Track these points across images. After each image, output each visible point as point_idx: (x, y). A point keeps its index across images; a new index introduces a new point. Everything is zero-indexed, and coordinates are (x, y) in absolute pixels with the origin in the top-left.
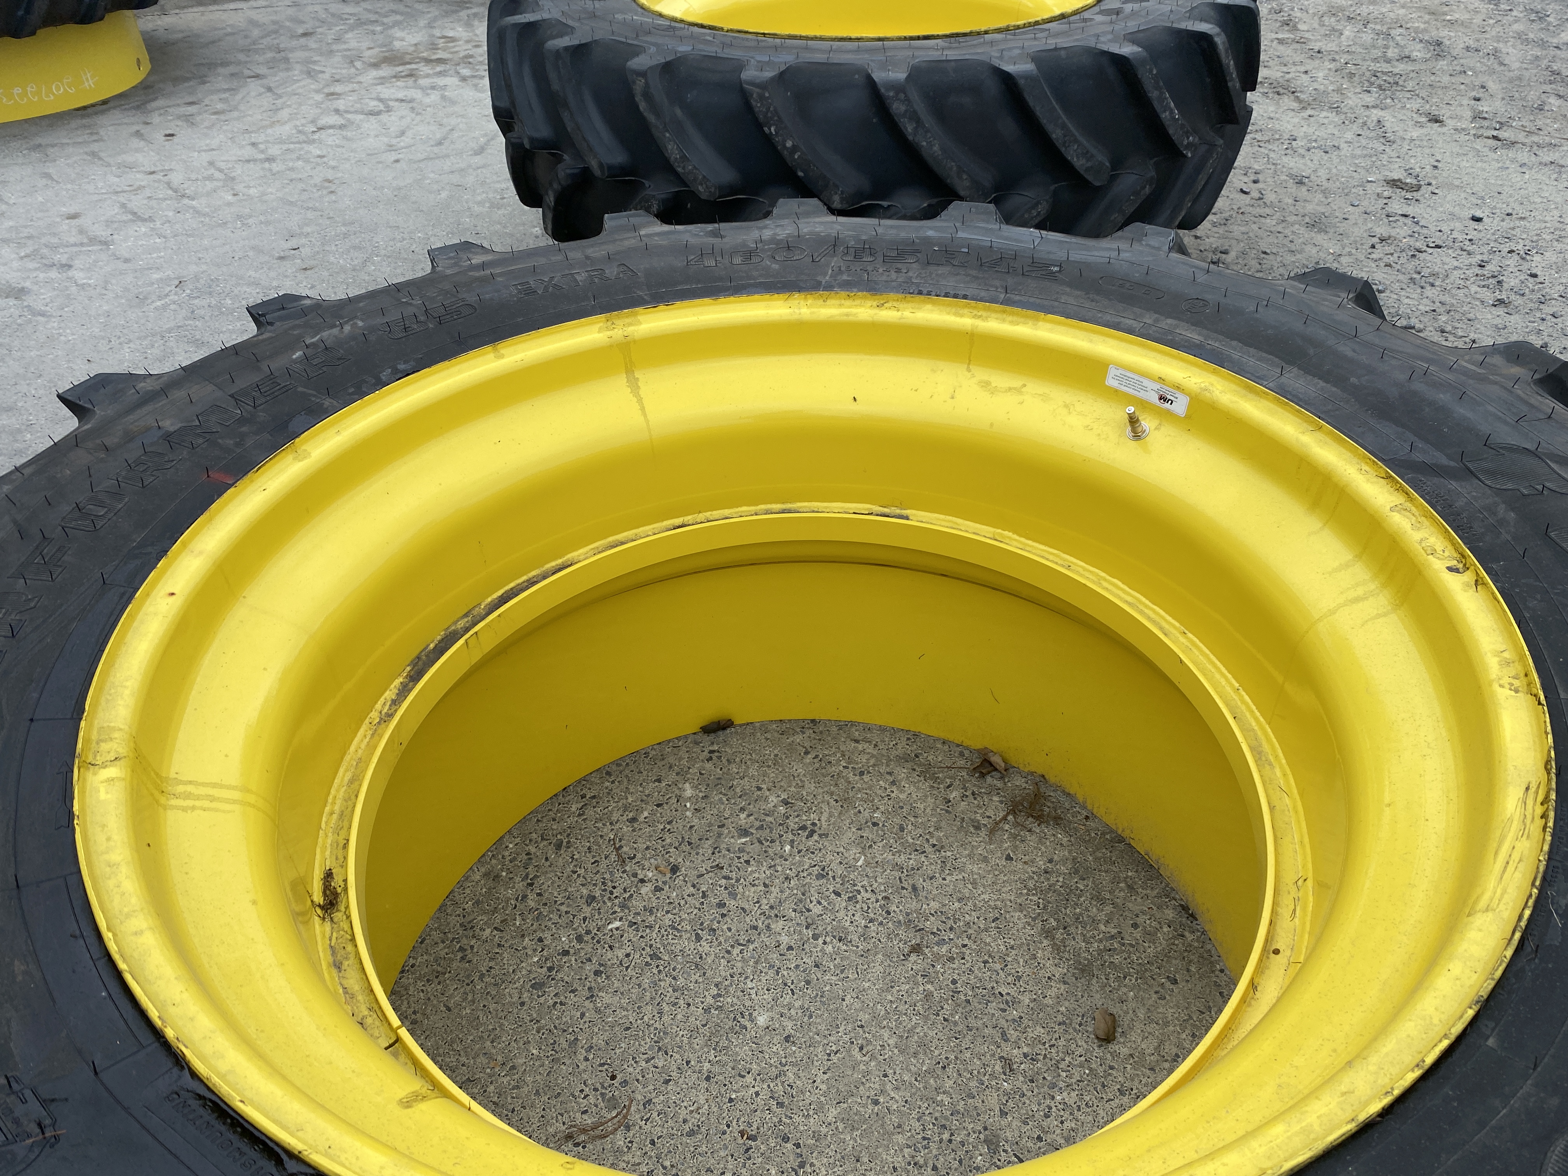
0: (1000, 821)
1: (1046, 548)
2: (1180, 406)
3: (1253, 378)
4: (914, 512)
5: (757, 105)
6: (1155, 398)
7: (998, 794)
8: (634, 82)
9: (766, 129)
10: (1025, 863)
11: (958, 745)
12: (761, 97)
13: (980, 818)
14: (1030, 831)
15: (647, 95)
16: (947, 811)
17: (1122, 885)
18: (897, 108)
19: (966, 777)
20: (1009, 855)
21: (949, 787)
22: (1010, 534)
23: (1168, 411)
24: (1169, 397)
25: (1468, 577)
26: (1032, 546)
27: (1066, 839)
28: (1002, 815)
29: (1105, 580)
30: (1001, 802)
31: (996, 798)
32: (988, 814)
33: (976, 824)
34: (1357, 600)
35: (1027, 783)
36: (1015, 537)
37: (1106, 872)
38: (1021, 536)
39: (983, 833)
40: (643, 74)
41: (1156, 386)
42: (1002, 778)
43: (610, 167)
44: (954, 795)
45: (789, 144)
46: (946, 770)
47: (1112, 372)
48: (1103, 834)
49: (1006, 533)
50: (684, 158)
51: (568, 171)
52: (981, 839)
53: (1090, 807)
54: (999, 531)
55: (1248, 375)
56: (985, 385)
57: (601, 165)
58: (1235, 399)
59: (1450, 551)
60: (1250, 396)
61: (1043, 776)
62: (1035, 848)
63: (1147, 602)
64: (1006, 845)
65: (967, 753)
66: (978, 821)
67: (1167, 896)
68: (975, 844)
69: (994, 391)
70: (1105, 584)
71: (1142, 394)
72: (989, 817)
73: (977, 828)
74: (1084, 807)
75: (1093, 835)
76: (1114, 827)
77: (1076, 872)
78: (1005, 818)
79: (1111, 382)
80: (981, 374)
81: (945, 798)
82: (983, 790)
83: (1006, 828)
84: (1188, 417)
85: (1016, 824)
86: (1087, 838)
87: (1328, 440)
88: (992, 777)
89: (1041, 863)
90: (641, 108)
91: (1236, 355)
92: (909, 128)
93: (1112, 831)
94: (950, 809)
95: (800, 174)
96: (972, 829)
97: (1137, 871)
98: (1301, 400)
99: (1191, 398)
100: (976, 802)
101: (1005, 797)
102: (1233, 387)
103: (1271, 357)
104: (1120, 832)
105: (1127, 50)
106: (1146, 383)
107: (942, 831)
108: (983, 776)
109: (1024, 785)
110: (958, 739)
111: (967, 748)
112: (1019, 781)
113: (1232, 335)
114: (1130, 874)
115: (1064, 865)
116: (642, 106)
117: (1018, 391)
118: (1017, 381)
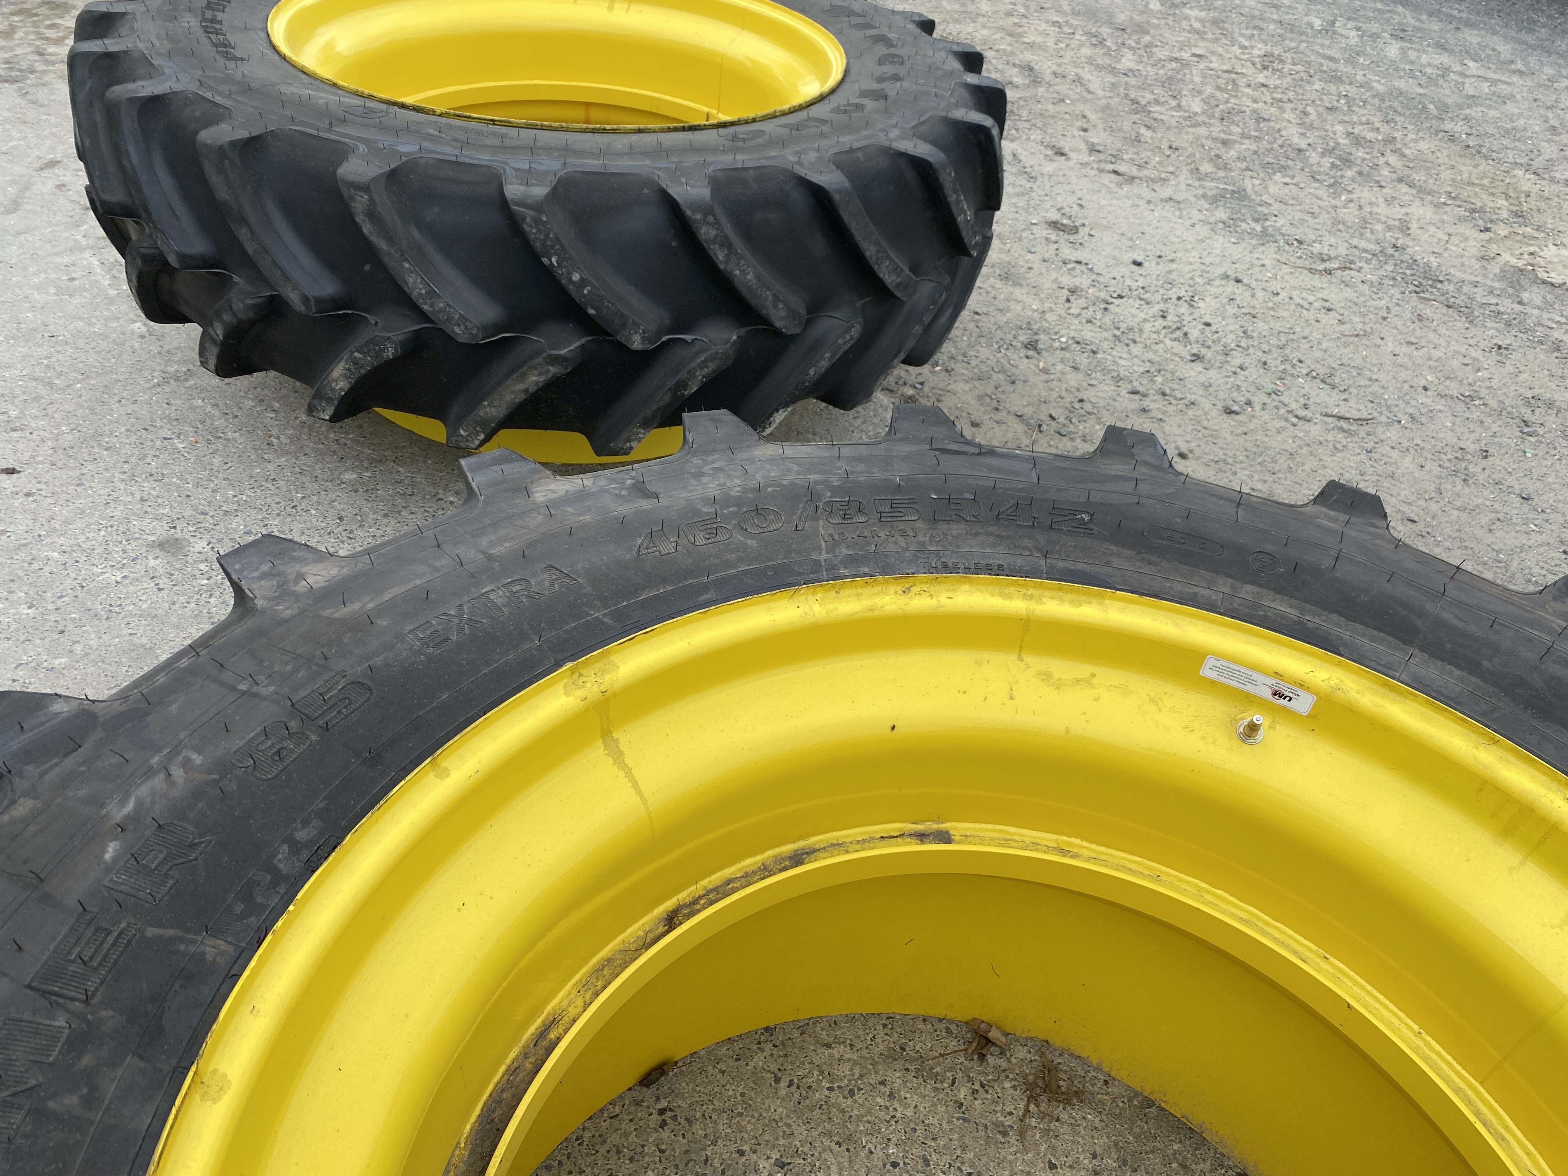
0: (1024, 1116)
1: (1125, 855)
2: (1302, 704)
3: (1380, 668)
4: (954, 824)
5: (531, 231)
6: (1267, 693)
7: (1007, 1077)
8: (352, 198)
9: (545, 260)
10: (1071, 1167)
11: (941, 1020)
12: (537, 222)
13: (1001, 1119)
14: (1058, 1120)
15: (372, 214)
16: (965, 1120)
17: (1174, 1165)
18: (706, 233)
19: (966, 1063)
20: (1050, 1162)
21: (953, 1083)
22: (1078, 841)
23: (1284, 708)
24: (1286, 693)
26: (1106, 854)
27: (1097, 1120)
28: (1022, 1106)
29: (1207, 891)
30: (1014, 1088)
31: (1007, 1085)
32: (1008, 1110)
33: (1001, 1129)
35: (1030, 1052)
36: (1085, 844)
37: (1153, 1152)
38: (1091, 842)
39: (1013, 1138)
40: (365, 188)
41: (1271, 681)
42: (1002, 1053)
43: (319, 301)
44: (963, 1093)
45: (576, 277)
46: (941, 1059)
47: (1210, 662)
48: (1130, 1100)
49: (1072, 840)
50: (431, 293)
51: (249, 302)
52: (1015, 1148)
53: (1106, 1068)
54: (1064, 838)
55: (1373, 664)
56: (1046, 677)
57: (305, 300)
58: (1378, 701)
60: (1392, 695)
61: (1047, 1042)
62: (1073, 1142)
63: (1266, 918)
64: (1043, 1149)
65: (953, 1027)
66: (1002, 1124)
67: (1222, 1166)
68: (1011, 1157)
69: (1059, 685)
70: (1208, 897)
71: (1250, 688)
72: (1011, 1114)
73: (1005, 1134)
74: (1098, 1069)
75: (1121, 1105)
76: (1139, 1089)
77: (1125, 1163)
78: (1027, 1110)
79: (1207, 672)
80: (1037, 662)
81: (956, 1101)
82: (990, 1077)
83: (1034, 1124)
84: (1309, 716)
85: (1043, 1116)
86: (1118, 1111)
87: (1511, 758)
88: (992, 1055)
89: (1086, 1161)
90: (365, 231)
91: (1346, 635)
92: (720, 256)
93: (1137, 1094)
94: (966, 1116)
95: (591, 311)
96: (999, 1137)
97: (1180, 1142)
98: (1447, 697)
99: (1320, 698)
100: (989, 1096)
101: (1015, 1079)
102: (1367, 683)
103: (1382, 634)
104: (1146, 1094)
105: (922, 149)
106: (1256, 676)
107: (970, 1151)
108: (982, 1057)
109: (1029, 1056)
110: (940, 1012)
111: (951, 1021)
112: (1021, 1053)
113: (1326, 606)
114: (1176, 1147)
115: (1109, 1157)
116: (367, 229)
117: (1088, 682)
118: (1083, 670)
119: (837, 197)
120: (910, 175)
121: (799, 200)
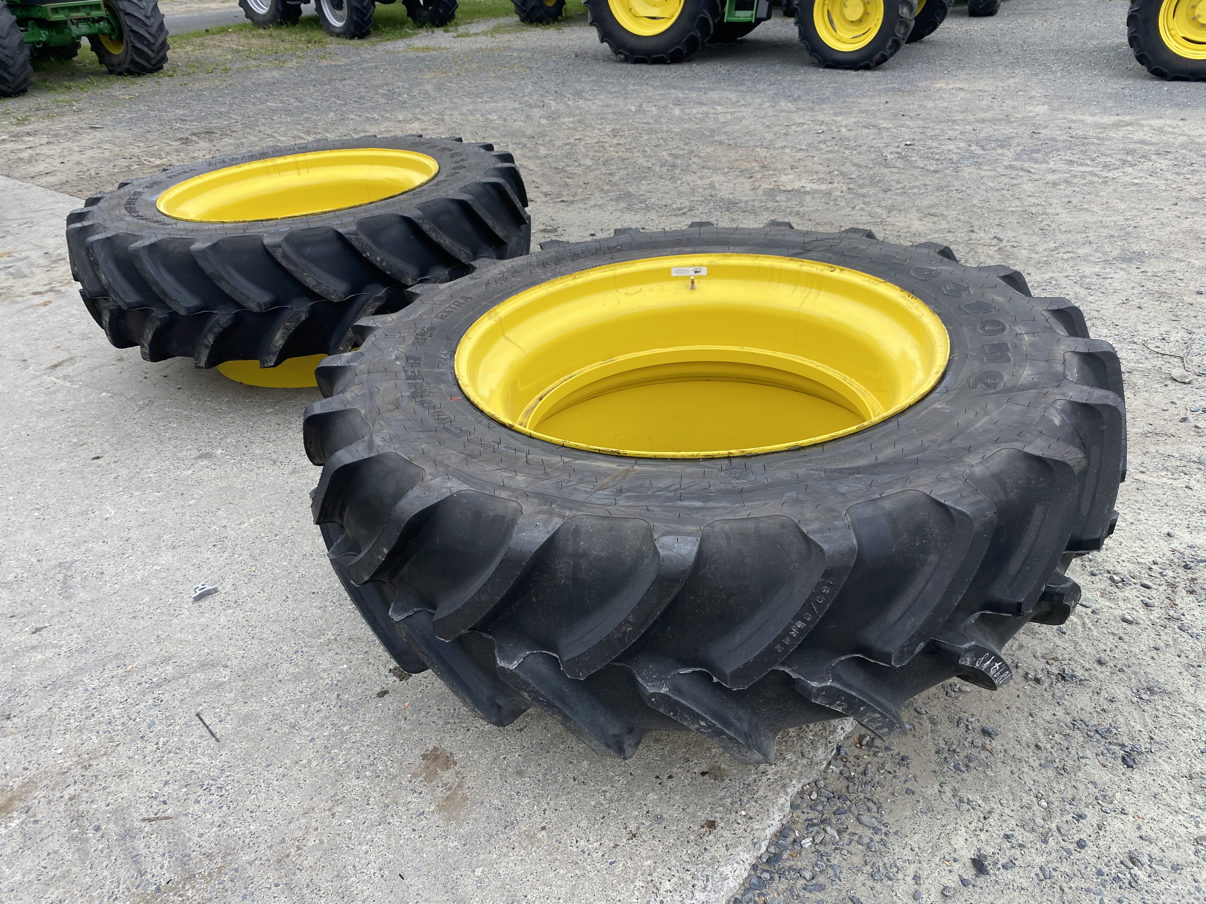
2: (704, 272)
3: (722, 252)
4: (616, 357)
5: (355, 243)
6: (694, 273)
8: (275, 252)
9: (364, 255)
12: (357, 239)
15: (285, 256)
18: (426, 227)
23: (701, 275)
24: (699, 270)
25: (837, 270)
34: (806, 297)
40: (279, 246)
41: (692, 268)
43: (265, 304)
45: (379, 259)
47: (673, 270)
50: (319, 283)
51: (228, 317)
55: (719, 252)
56: (627, 294)
57: (259, 305)
58: (723, 261)
59: (826, 268)
60: (725, 257)
69: (632, 295)
71: (689, 274)
79: (674, 274)
80: (623, 291)
84: (708, 275)
90: (283, 264)
91: (709, 250)
95: (388, 273)
99: (709, 267)
106: (688, 269)
113: (701, 245)
117: (640, 291)
118: (637, 288)
119: (470, 202)
120: (492, 191)
121: (454, 208)
